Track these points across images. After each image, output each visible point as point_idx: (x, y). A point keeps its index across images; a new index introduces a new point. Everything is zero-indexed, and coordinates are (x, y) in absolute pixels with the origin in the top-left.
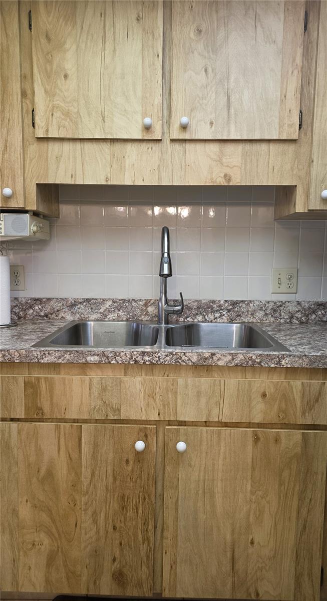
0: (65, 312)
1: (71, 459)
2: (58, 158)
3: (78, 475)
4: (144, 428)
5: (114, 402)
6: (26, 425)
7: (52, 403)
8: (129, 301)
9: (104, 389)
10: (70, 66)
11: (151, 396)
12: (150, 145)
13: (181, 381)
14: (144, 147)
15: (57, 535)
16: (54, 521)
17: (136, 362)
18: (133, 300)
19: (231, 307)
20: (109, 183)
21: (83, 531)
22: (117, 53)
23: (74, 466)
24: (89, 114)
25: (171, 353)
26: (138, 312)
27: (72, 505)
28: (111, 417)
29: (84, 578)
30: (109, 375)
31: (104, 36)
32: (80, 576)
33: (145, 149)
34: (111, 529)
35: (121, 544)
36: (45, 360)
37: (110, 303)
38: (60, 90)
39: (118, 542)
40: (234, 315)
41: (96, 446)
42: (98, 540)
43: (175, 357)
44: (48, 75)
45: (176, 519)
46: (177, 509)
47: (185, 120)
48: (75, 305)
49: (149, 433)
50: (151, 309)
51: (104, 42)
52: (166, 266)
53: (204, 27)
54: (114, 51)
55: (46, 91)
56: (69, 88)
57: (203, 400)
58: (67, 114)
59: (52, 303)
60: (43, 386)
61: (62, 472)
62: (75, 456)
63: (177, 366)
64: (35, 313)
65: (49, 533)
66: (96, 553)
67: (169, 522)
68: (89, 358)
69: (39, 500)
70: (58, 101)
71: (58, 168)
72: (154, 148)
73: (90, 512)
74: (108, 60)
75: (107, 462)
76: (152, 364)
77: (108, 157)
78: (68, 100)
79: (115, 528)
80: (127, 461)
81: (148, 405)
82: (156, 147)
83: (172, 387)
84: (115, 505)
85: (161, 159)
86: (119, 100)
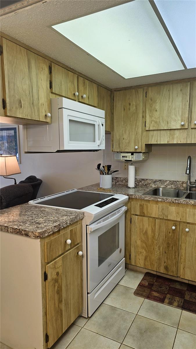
0: (152, 184)
1: (152, 229)
2: (152, 136)
3: (154, 234)
4: (175, 223)
5: (166, 214)
6: (140, 217)
7: (147, 212)
8: (176, 181)
9: (163, 209)
10: (157, 107)
11: (178, 213)
12: (183, 130)
13: (188, 210)
14: (181, 131)
15: (148, 251)
16: (147, 246)
17: (173, 202)
20: (169, 143)
21: (156, 252)
22: (173, 102)
23: (153, 231)
24: (163, 122)
25: (185, 200)
26: (179, 186)
27: (152, 243)
28: (165, 218)
29: (155, 266)
30: (164, 205)
31: (169, 97)
32: (154, 265)
33: (182, 131)
34: (164, 253)
35: (167, 258)
36: (146, 199)
37: (169, 182)
38: (154, 115)
39: (166, 257)
41: (160, 227)
42: (160, 255)
43: (186, 202)
44: (151, 111)
45: (185, 253)
46: (186, 250)
48: (156, 182)
49: (177, 224)
50: (184, 185)
51: (169, 99)
52: (188, 171)
54: (173, 101)
55: (150, 116)
56: (157, 114)
57: (195, 217)
58: (156, 122)
59: (148, 181)
60: (145, 206)
61: (150, 232)
62: (154, 228)
63: (187, 204)
64: (142, 184)
65: (145, 250)
66: (159, 259)
67: (183, 254)
68: (158, 200)
69: (143, 240)
70: (153, 119)
71: (152, 139)
72: (185, 131)
73: (158, 246)
74: (170, 104)
75: (163, 231)
76: (178, 203)
77: (169, 135)
78: (157, 118)
79: (165, 252)
80: (170, 232)
81: (177, 216)
82: (186, 131)
83: (185, 211)
84: (165, 245)
85: (188, 135)
86: (173, 116)
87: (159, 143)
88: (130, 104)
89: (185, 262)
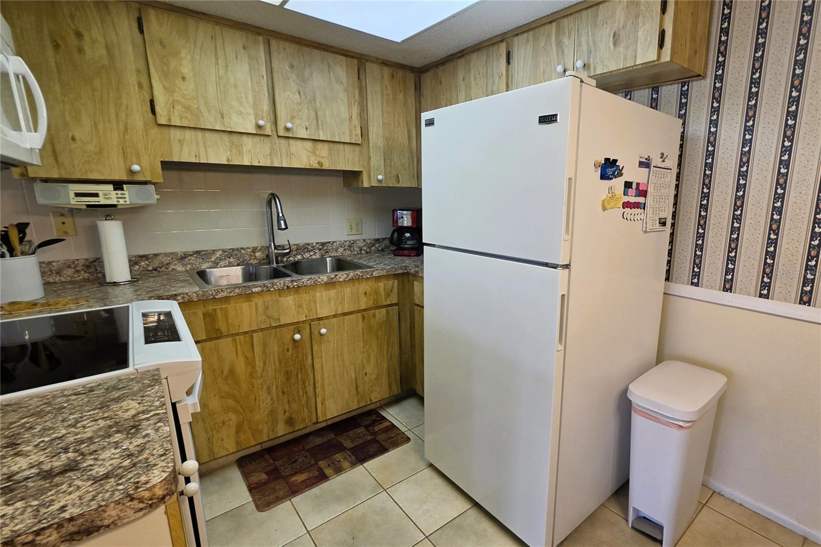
0: (175, 265)
1: (247, 358)
2: (181, 142)
3: (254, 367)
4: (297, 327)
5: (275, 315)
6: (208, 344)
7: (228, 324)
8: (237, 250)
9: (267, 308)
10: (186, 70)
11: (300, 306)
12: (262, 138)
13: (318, 294)
14: (257, 139)
15: (241, 411)
16: (238, 402)
17: (288, 287)
18: (242, 248)
19: (321, 247)
20: (231, 163)
21: (261, 402)
22: (229, 68)
23: (250, 363)
24: (209, 111)
25: (311, 278)
26: (247, 257)
27: (251, 387)
28: (274, 325)
29: (265, 431)
30: (268, 297)
31: (216, 54)
32: (262, 430)
33: (258, 140)
34: (281, 394)
35: (289, 401)
36: (220, 296)
37: (221, 252)
38: (179, 88)
39: (286, 400)
40: (323, 252)
41: (265, 345)
42: (273, 404)
43: (313, 281)
44: (166, 75)
45: (323, 374)
46: (322, 369)
47: (289, 125)
48: (185, 258)
49: (300, 329)
50: (258, 254)
51: (217, 59)
52: (282, 222)
53: (295, 64)
54: (227, 67)
55: (165, 88)
56: (188, 88)
57: (333, 303)
58: (188, 108)
59: (160, 258)
60: (219, 314)
61: (241, 368)
62: (249, 355)
63: (315, 286)
64: (141, 269)
65: (235, 411)
66: (273, 413)
67: (319, 378)
68: (254, 290)
69: (225, 392)
70: (177, 97)
71: (181, 150)
72: (265, 141)
73: (265, 388)
74: (221, 72)
75: (274, 353)
76: (299, 287)
77: (228, 144)
78: (188, 97)
79: (283, 393)
80: (288, 350)
81: (298, 312)
82: (266, 139)
83: (312, 299)
84: (282, 378)
85: (272, 149)
86: (234, 103)
87: (203, 161)
89: (323, 390)
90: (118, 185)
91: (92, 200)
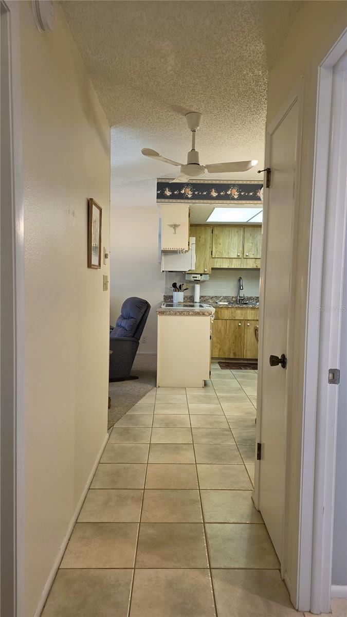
0: (210, 300)
2: (217, 262)
3: (226, 331)
4: (240, 321)
5: (234, 316)
7: (222, 316)
8: (228, 297)
9: (232, 313)
10: (221, 242)
11: (242, 314)
13: (248, 311)
15: (221, 344)
16: (221, 341)
17: (239, 307)
19: (256, 299)
20: (229, 268)
21: (227, 344)
23: (225, 329)
24: (225, 252)
27: (225, 338)
28: (233, 319)
30: (233, 309)
31: (229, 235)
33: (238, 260)
36: (220, 306)
39: (234, 346)
40: (257, 301)
41: (230, 325)
42: (230, 346)
44: (216, 244)
45: (247, 341)
46: (247, 339)
47: (247, 254)
50: (235, 298)
51: (229, 237)
52: (241, 287)
53: (252, 234)
54: (232, 238)
55: (215, 247)
56: (220, 247)
57: (253, 315)
58: (220, 252)
61: (223, 331)
62: (225, 327)
63: (247, 308)
65: (219, 344)
66: (230, 348)
67: (245, 342)
68: (229, 306)
70: (218, 249)
71: (217, 264)
73: (228, 339)
74: (230, 240)
75: (232, 328)
76: (242, 308)
77: (228, 262)
78: (220, 249)
79: (234, 343)
80: (237, 328)
81: (241, 316)
82: (240, 259)
83: (246, 312)
84: (234, 338)
85: (241, 262)
86: (232, 249)
87: (222, 267)
88: (200, 237)
89: (246, 347)
90: (201, 275)
91: (195, 279)
